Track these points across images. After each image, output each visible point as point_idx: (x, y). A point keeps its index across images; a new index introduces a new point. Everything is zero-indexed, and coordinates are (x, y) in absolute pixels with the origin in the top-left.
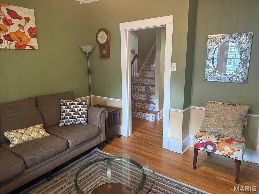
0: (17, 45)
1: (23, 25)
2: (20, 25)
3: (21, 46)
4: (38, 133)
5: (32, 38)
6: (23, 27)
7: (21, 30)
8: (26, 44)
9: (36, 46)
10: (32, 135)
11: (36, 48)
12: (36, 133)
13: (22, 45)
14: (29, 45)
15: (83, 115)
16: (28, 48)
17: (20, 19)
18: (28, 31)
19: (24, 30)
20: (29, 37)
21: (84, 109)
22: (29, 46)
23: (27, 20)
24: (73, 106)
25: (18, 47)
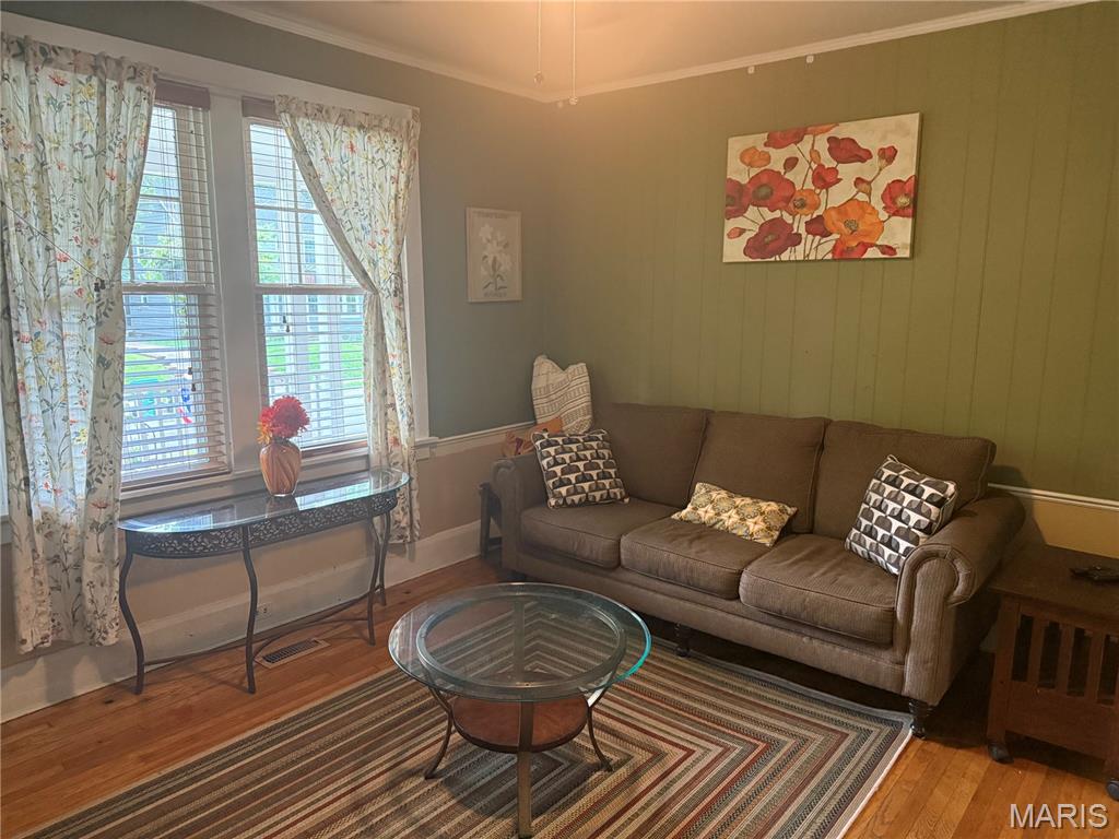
0: (840, 247)
1: (869, 179)
2: (859, 181)
3: (850, 250)
4: (743, 519)
5: (894, 218)
6: (869, 183)
7: (862, 197)
8: (867, 240)
9: (904, 246)
10: (724, 516)
11: (905, 253)
12: (735, 518)
13: (854, 244)
14: (878, 243)
15: (899, 540)
16: (872, 253)
17: (863, 160)
18: (883, 197)
19: (869, 195)
20: (883, 215)
21: (915, 517)
22: (877, 246)
23: (889, 155)
24: (892, 488)
25: (841, 254)
